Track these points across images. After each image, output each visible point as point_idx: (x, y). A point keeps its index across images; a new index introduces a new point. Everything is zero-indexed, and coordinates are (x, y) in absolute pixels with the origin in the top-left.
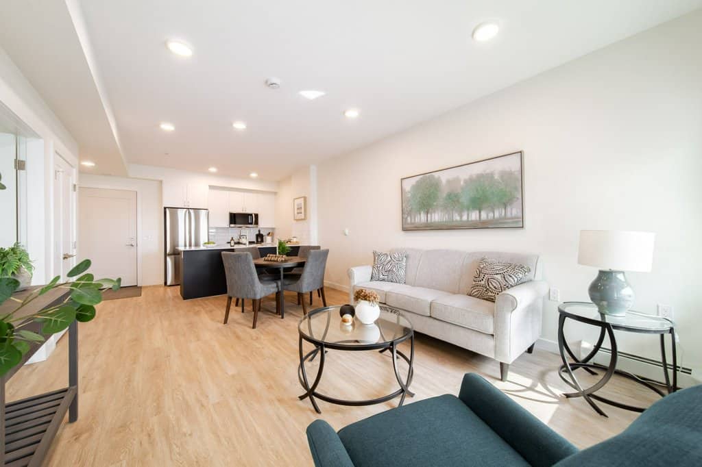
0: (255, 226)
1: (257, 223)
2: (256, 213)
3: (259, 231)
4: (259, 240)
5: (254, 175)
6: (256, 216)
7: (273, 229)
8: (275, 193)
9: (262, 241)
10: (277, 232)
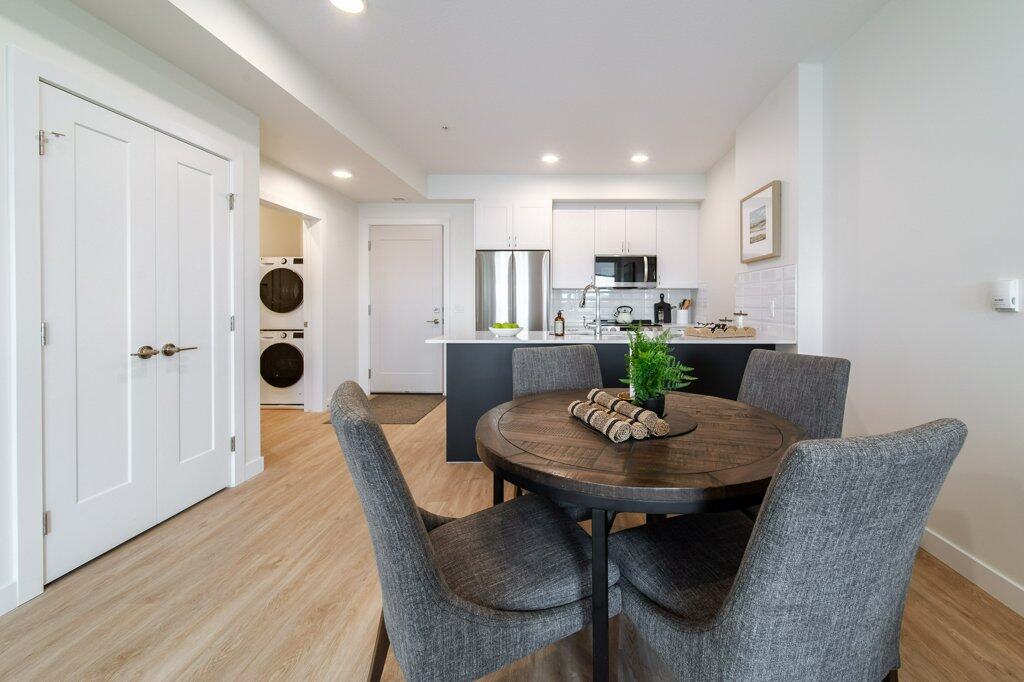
0: (651, 284)
1: (652, 278)
2: (652, 253)
3: (662, 297)
4: (661, 317)
5: (640, 159)
6: (653, 261)
7: (694, 291)
8: (699, 203)
9: (668, 320)
10: (701, 298)
